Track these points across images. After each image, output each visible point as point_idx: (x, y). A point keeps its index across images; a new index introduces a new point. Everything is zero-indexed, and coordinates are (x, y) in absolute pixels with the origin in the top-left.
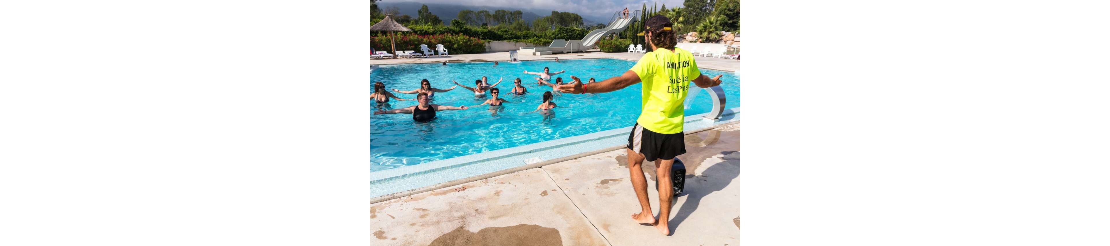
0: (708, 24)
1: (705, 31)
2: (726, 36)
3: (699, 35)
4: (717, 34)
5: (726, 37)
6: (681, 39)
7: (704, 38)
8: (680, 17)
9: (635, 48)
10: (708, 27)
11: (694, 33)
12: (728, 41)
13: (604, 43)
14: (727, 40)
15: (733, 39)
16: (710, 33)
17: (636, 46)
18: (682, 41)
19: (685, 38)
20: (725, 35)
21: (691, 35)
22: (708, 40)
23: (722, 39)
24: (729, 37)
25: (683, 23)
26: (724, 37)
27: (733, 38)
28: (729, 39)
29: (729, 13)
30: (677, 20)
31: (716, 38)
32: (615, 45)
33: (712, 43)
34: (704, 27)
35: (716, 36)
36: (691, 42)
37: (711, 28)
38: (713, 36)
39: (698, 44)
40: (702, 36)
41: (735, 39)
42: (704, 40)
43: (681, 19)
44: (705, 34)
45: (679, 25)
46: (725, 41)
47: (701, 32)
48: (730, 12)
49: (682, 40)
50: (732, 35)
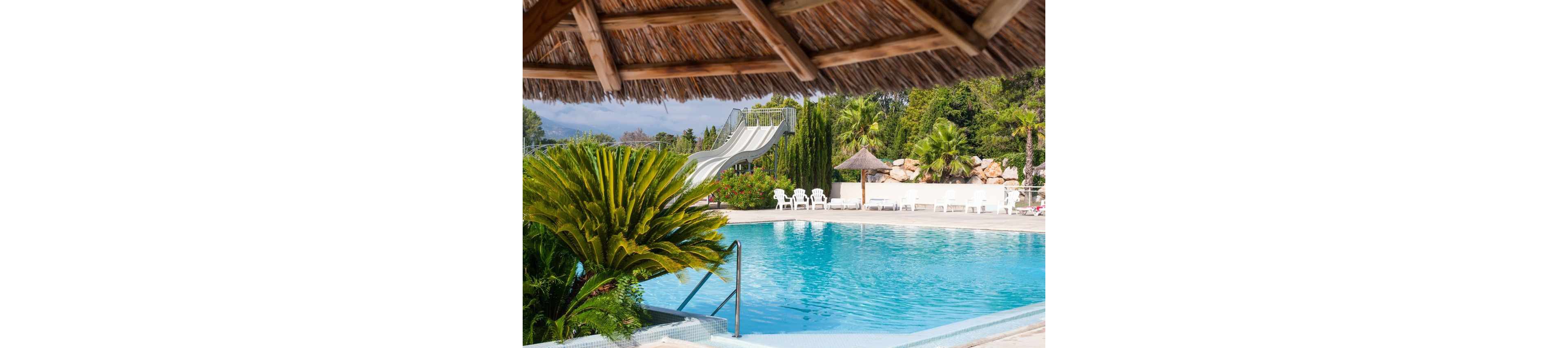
0: (944, 141)
1: (938, 157)
2: (983, 166)
3: (924, 165)
4: (965, 163)
5: (983, 170)
6: (877, 175)
7: (939, 173)
8: (871, 121)
9: (809, 196)
10: (943, 148)
11: (910, 162)
12: (990, 179)
13: (732, 187)
14: (988, 178)
15: (999, 174)
16: (949, 159)
17: (809, 193)
18: (882, 180)
19: (889, 174)
20: (980, 165)
21: (900, 166)
22: (947, 177)
23: (975, 175)
24: (991, 171)
25: (879, 136)
26: (979, 170)
27: (999, 171)
28: (991, 174)
29: (954, 112)
30: (866, 130)
31: (963, 172)
32: (760, 192)
33: (955, 182)
34: (934, 146)
35: (963, 168)
36: (903, 181)
37: (949, 149)
38: (957, 166)
39: (924, 186)
40: (933, 166)
41: (1004, 174)
42: (939, 176)
43: (875, 127)
44: (939, 164)
45: (872, 141)
46: (982, 180)
47: (929, 160)
48: (956, 111)
49: (879, 178)
50: (995, 164)
